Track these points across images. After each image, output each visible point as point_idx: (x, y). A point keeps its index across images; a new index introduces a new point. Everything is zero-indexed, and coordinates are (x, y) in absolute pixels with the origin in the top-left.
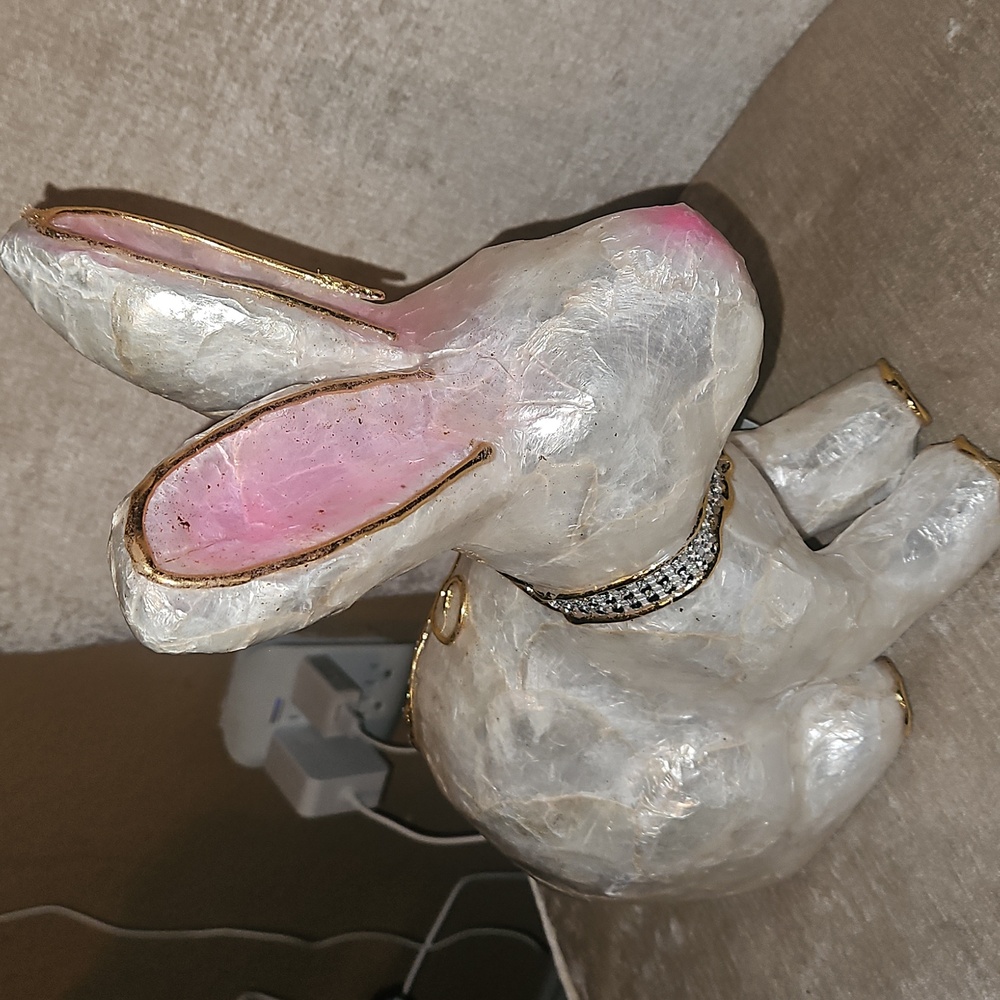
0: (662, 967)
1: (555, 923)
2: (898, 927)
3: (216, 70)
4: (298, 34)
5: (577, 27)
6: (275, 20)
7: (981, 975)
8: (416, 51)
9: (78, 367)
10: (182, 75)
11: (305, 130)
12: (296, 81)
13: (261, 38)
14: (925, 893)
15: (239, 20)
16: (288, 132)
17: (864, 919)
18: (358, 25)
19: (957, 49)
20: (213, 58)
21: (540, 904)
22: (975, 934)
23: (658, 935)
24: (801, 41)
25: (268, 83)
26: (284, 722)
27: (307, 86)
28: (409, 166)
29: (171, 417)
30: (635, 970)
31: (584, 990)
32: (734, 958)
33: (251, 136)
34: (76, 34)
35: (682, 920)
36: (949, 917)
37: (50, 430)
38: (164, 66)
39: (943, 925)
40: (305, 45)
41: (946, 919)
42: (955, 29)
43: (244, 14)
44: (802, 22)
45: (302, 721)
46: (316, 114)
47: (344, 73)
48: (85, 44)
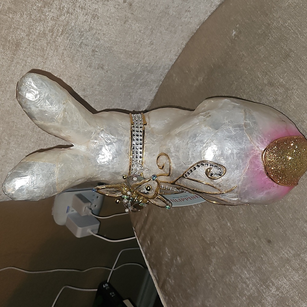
0: (176, 269)
1: (148, 260)
2: (232, 254)
3: (47, 48)
4: (68, 37)
5: (140, 31)
6: (62, 34)
7: (250, 263)
8: (99, 40)
9: (15, 126)
10: (38, 50)
11: (71, 61)
12: (68, 49)
13: (58, 39)
14: (237, 245)
15: (52, 35)
16: (66, 62)
17: (223, 253)
18: (83, 34)
19: (235, 38)
20: (45, 45)
21: (144, 256)
22: (249, 254)
23: (174, 261)
24: (197, 31)
25: (61, 50)
26: (70, 212)
27: (71, 50)
28: (98, 68)
29: (40, 138)
30: (169, 270)
31: (156, 276)
32: (193, 265)
33: (57, 64)
34: (9, 41)
35: (180, 257)
36: (243, 250)
37: (9, 143)
38: (33, 47)
39: (242, 253)
40: (70, 40)
41: (242, 251)
42: (234, 33)
43: (53, 33)
44: (197, 26)
45: (75, 212)
46: (74, 57)
47: (80, 46)
48: (12, 43)
